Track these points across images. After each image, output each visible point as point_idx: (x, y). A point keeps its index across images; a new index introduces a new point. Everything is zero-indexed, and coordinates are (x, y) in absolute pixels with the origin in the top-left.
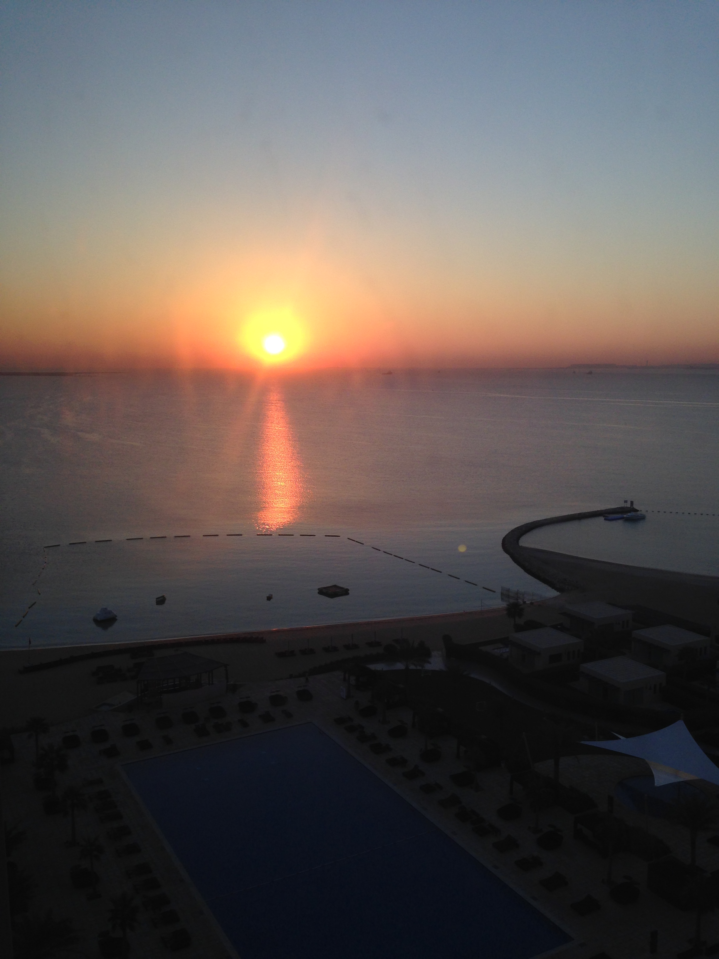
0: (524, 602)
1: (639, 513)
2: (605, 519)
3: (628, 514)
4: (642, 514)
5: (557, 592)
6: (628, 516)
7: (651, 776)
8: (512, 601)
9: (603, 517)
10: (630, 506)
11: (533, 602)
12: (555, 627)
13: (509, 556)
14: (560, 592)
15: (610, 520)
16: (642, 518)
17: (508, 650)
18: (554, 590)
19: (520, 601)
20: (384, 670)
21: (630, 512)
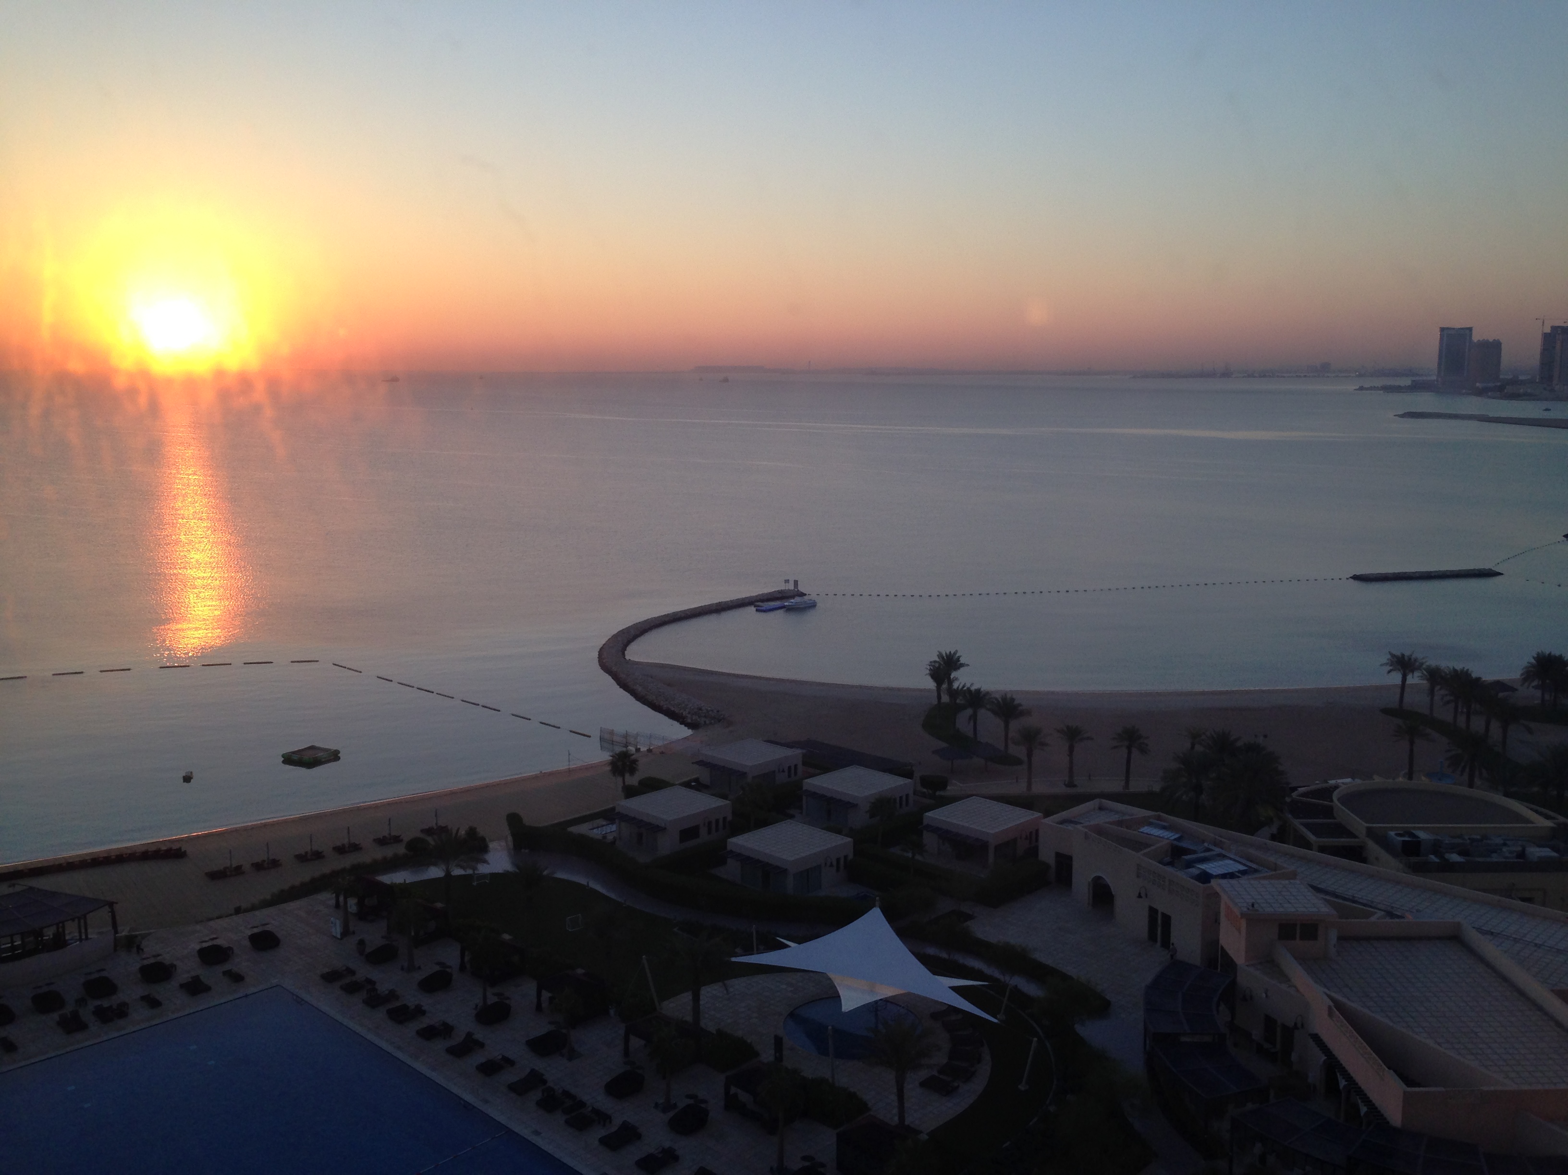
0: (638, 750)
1: (806, 598)
2: (757, 610)
3: (791, 601)
4: (811, 600)
5: (688, 729)
6: (790, 604)
7: (837, 997)
8: (618, 749)
9: (755, 607)
10: (793, 588)
11: (651, 748)
12: (687, 785)
13: (610, 677)
14: (692, 729)
15: (765, 611)
16: (813, 605)
17: (614, 828)
18: (683, 726)
19: (632, 749)
20: (407, 882)
21: (793, 597)
